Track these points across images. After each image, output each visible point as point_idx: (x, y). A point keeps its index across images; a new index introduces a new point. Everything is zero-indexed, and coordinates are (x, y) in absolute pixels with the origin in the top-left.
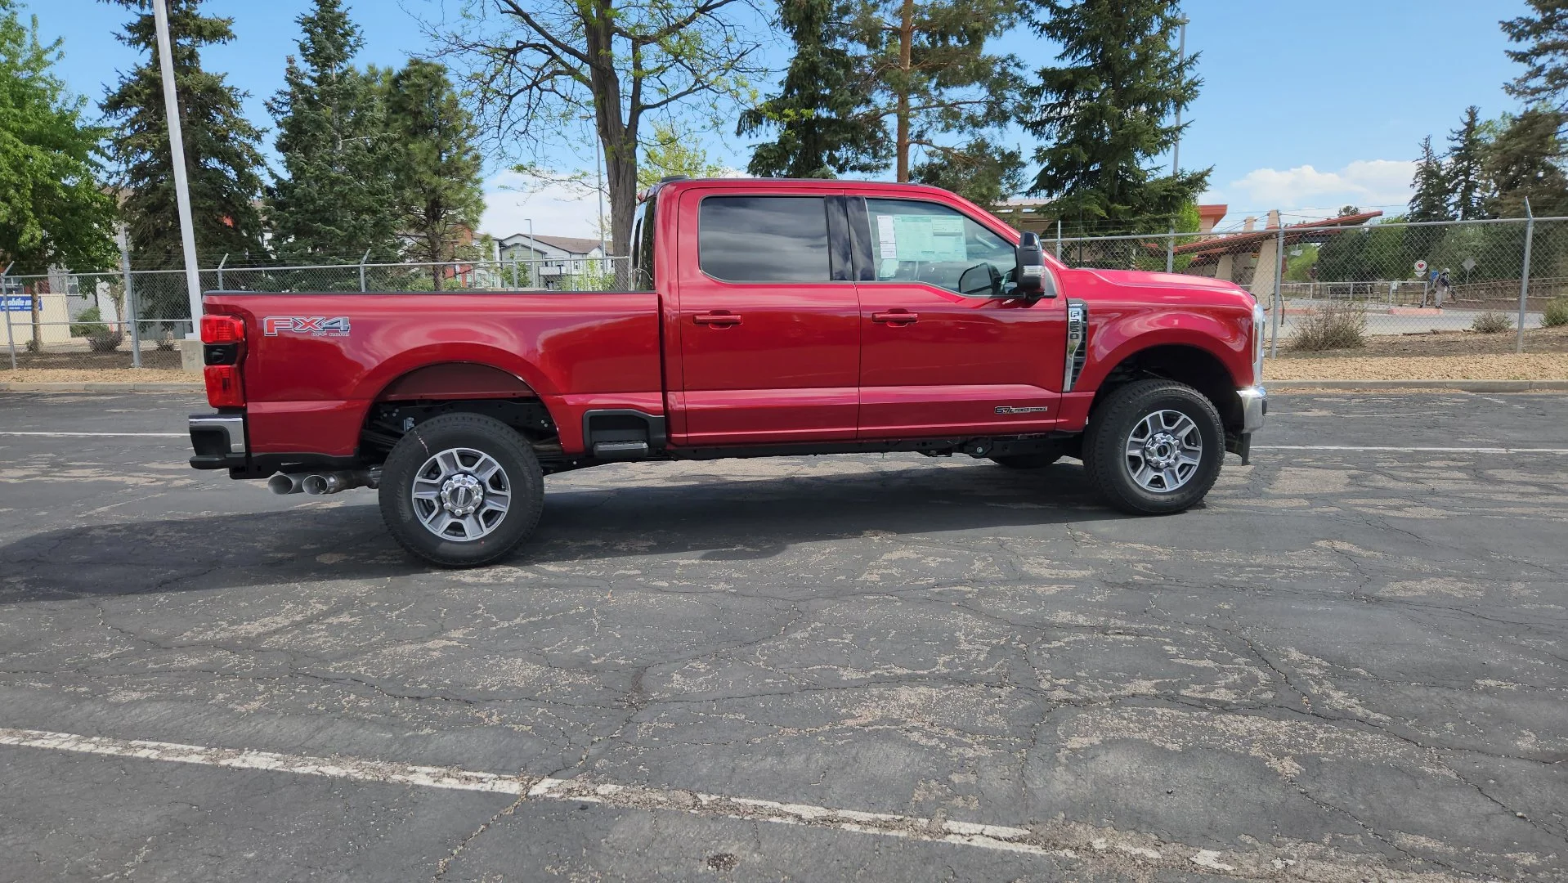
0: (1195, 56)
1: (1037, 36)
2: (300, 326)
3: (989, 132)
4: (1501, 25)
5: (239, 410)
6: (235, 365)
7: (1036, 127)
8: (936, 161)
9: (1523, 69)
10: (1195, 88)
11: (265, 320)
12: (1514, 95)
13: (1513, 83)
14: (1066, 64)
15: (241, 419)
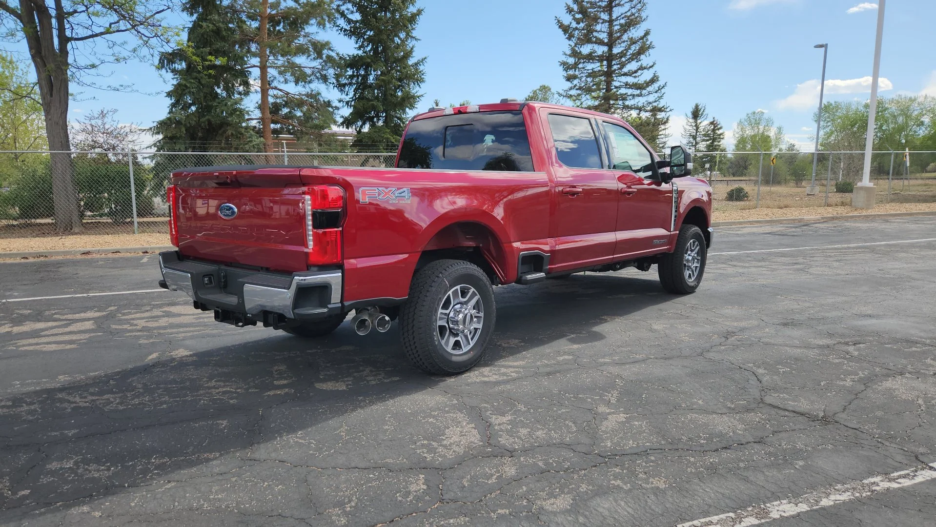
0: (425, 58)
1: (338, 33)
2: (383, 195)
3: (317, 86)
4: (560, 63)
5: (339, 266)
6: (340, 229)
7: (341, 87)
8: (278, 101)
9: (569, 85)
10: (422, 77)
11: (361, 189)
12: (562, 97)
13: (561, 92)
14: (360, 53)
15: (340, 274)
